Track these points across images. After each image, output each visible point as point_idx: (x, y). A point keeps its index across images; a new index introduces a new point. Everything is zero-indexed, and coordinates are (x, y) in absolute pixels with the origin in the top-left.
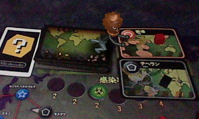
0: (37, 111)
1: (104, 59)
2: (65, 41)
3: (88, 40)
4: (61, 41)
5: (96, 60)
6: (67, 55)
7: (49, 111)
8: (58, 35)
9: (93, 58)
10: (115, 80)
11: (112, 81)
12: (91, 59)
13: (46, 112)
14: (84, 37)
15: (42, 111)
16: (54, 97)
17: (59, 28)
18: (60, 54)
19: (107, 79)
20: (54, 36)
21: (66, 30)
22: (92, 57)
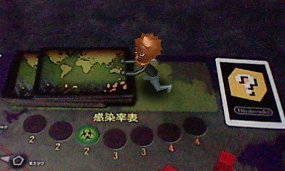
0: (7, 159)
1: (125, 87)
2: (71, 68)
3: (100, 64)
4: (66, 69)
5: (115, 90)
6: (76, 87)
7: (23, 159)
8: (60, 60)
9: (111, 88)
10: (114, 118)
11: (110, 119)
12: (108, 89)
13: (19, 161)
14: (96, 60)
15: (14, 160)
16: (31, 141)
17: (60, 51)
18: (66, 86)
19: (104, 116)
20: (55, 62)
21: (70, 52)
22: (109, 86)
